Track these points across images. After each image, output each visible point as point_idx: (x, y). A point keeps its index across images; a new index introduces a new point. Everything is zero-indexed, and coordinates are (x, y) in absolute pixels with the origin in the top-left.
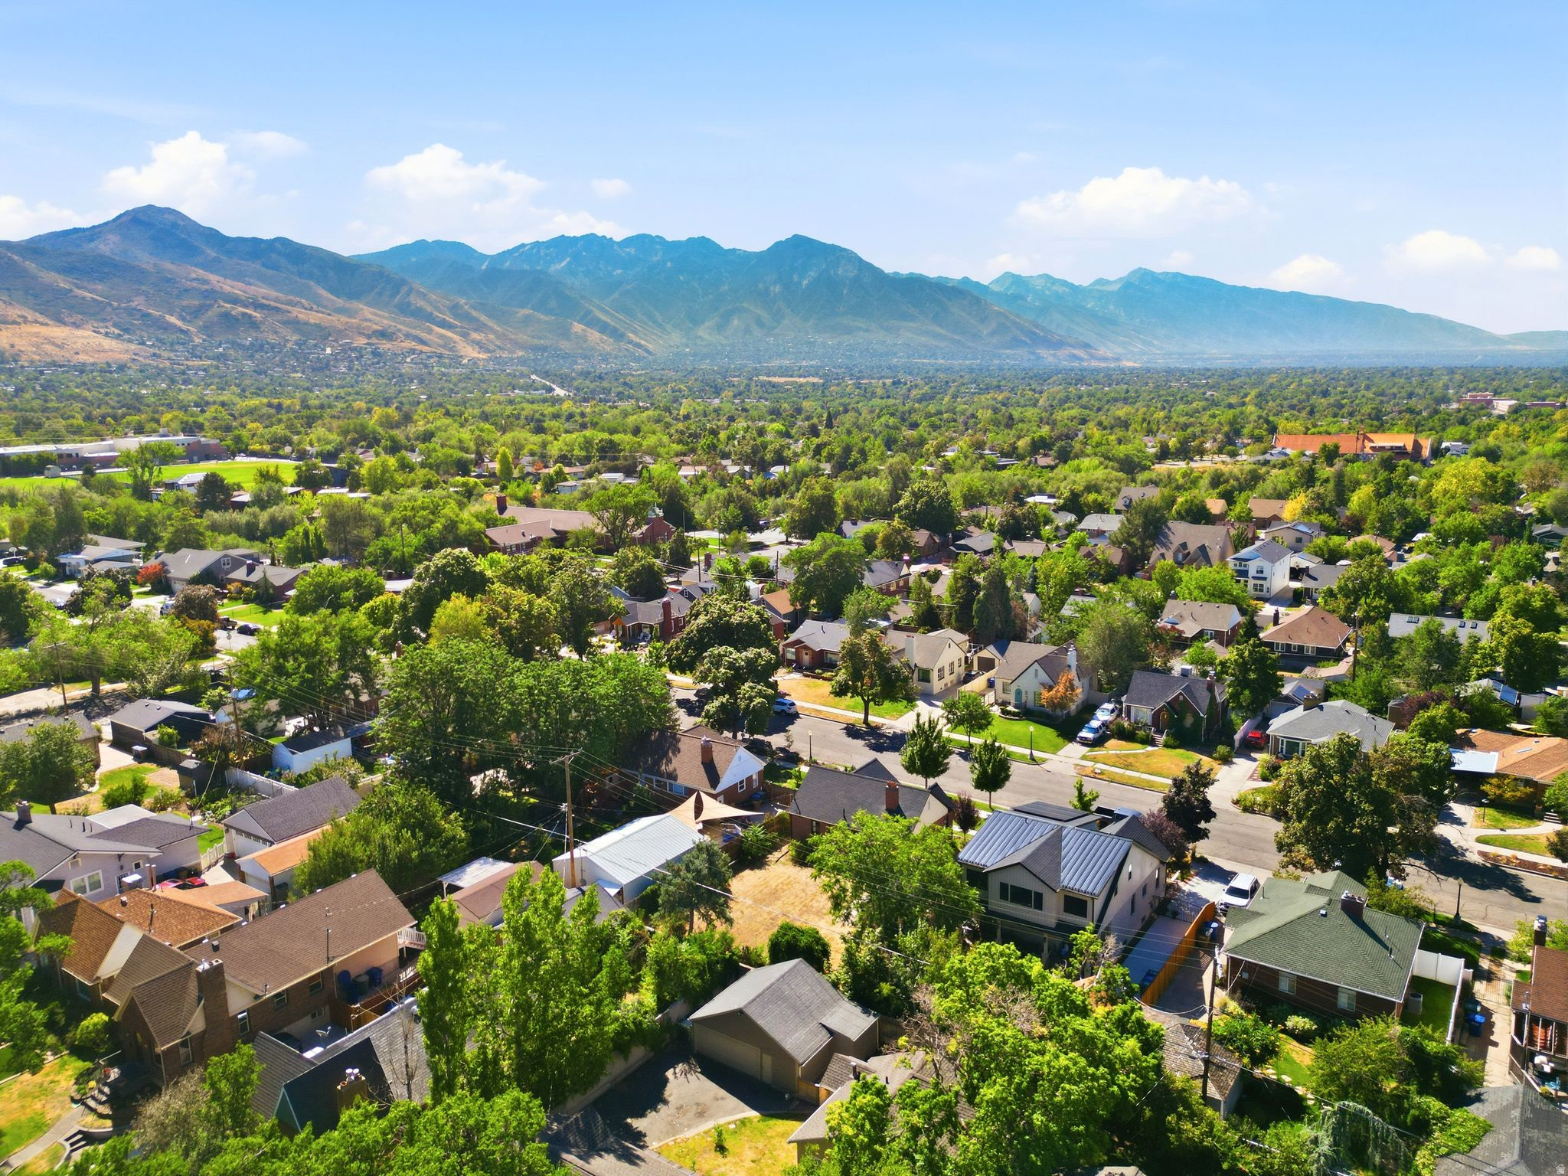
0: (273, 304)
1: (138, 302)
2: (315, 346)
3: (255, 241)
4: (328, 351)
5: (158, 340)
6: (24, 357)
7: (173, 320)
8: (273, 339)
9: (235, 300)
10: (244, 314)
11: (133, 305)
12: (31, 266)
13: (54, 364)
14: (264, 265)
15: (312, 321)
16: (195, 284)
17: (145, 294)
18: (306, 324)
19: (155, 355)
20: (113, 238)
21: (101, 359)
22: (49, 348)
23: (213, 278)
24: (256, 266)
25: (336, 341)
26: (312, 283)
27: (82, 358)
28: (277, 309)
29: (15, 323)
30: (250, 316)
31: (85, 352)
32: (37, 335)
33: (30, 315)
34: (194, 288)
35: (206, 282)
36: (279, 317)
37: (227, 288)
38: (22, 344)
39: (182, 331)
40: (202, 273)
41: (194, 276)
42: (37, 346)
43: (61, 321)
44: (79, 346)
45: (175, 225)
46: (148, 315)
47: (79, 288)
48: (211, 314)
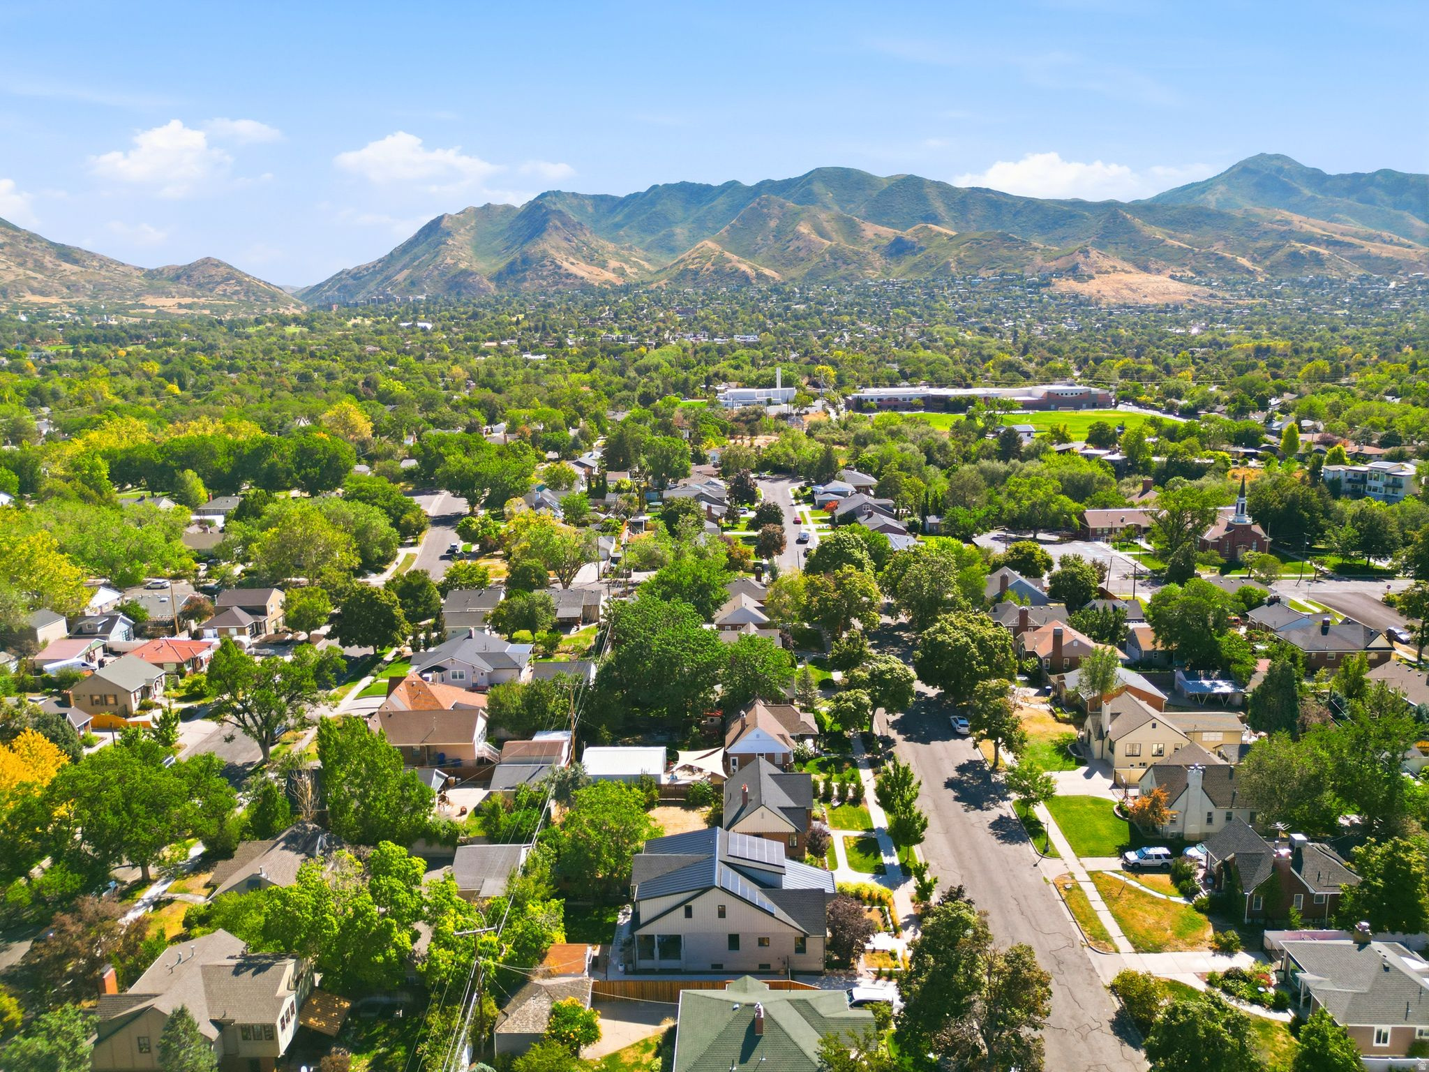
0: (1347, 239)
1: (1218, 248)
2: (1379, 280)
3: (1356, 176)
4: (1393, 285)
5: (1226, 282)
6: (1104, 301)
7: (1244, 261)
8: (1335, 275)
9: (1309, 239)
10: (1312, 252)
11: (1212, 250)
12: (1138, 222)
13: (1125, 306)
14: (1360, 201)
15: (1384, 255)
16: (1275, 226)
17: (1226, 239)
18: (1378, 258)
19: (1211, 295)
20: (1221, 188)
21: (1160, 301)
22: (1125, 292)
23: (1296, 218)
24: (1352, 201)
25: (1405, 274)
26: (1406, 214)
27: (1149, 300)
28: (1350, 245)
29: (1107, 272)
30: (1318, 254)
31: (1153, 295)
32: (1119, 282)
33: (1120, 264)
34: (1273, 230)
35: (1288, 223)
36: (1350, 253)
37: (1307, 227)
38: (1107, 291)
39: (1249, 272)
40: (1286, 214)
41: (1278, 218)
42: (1117, 291)
43: (1146, 269)
44: (1149, 290)
45: (1280, 170)
46: (1222, 258)
47: (1171, 237)
48: (1280, 255)
